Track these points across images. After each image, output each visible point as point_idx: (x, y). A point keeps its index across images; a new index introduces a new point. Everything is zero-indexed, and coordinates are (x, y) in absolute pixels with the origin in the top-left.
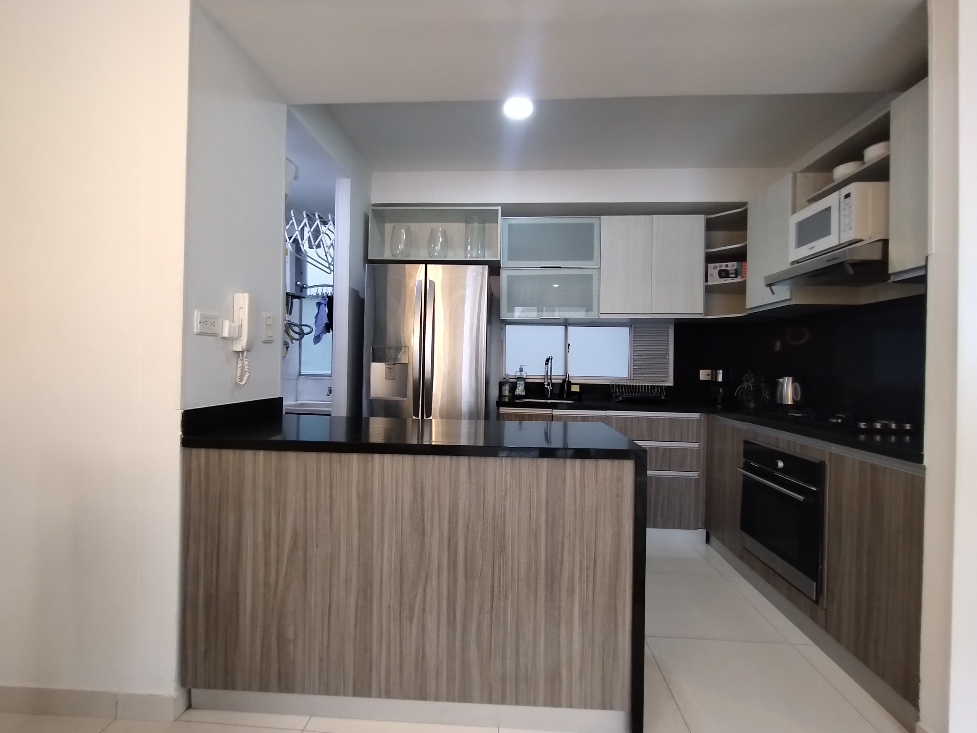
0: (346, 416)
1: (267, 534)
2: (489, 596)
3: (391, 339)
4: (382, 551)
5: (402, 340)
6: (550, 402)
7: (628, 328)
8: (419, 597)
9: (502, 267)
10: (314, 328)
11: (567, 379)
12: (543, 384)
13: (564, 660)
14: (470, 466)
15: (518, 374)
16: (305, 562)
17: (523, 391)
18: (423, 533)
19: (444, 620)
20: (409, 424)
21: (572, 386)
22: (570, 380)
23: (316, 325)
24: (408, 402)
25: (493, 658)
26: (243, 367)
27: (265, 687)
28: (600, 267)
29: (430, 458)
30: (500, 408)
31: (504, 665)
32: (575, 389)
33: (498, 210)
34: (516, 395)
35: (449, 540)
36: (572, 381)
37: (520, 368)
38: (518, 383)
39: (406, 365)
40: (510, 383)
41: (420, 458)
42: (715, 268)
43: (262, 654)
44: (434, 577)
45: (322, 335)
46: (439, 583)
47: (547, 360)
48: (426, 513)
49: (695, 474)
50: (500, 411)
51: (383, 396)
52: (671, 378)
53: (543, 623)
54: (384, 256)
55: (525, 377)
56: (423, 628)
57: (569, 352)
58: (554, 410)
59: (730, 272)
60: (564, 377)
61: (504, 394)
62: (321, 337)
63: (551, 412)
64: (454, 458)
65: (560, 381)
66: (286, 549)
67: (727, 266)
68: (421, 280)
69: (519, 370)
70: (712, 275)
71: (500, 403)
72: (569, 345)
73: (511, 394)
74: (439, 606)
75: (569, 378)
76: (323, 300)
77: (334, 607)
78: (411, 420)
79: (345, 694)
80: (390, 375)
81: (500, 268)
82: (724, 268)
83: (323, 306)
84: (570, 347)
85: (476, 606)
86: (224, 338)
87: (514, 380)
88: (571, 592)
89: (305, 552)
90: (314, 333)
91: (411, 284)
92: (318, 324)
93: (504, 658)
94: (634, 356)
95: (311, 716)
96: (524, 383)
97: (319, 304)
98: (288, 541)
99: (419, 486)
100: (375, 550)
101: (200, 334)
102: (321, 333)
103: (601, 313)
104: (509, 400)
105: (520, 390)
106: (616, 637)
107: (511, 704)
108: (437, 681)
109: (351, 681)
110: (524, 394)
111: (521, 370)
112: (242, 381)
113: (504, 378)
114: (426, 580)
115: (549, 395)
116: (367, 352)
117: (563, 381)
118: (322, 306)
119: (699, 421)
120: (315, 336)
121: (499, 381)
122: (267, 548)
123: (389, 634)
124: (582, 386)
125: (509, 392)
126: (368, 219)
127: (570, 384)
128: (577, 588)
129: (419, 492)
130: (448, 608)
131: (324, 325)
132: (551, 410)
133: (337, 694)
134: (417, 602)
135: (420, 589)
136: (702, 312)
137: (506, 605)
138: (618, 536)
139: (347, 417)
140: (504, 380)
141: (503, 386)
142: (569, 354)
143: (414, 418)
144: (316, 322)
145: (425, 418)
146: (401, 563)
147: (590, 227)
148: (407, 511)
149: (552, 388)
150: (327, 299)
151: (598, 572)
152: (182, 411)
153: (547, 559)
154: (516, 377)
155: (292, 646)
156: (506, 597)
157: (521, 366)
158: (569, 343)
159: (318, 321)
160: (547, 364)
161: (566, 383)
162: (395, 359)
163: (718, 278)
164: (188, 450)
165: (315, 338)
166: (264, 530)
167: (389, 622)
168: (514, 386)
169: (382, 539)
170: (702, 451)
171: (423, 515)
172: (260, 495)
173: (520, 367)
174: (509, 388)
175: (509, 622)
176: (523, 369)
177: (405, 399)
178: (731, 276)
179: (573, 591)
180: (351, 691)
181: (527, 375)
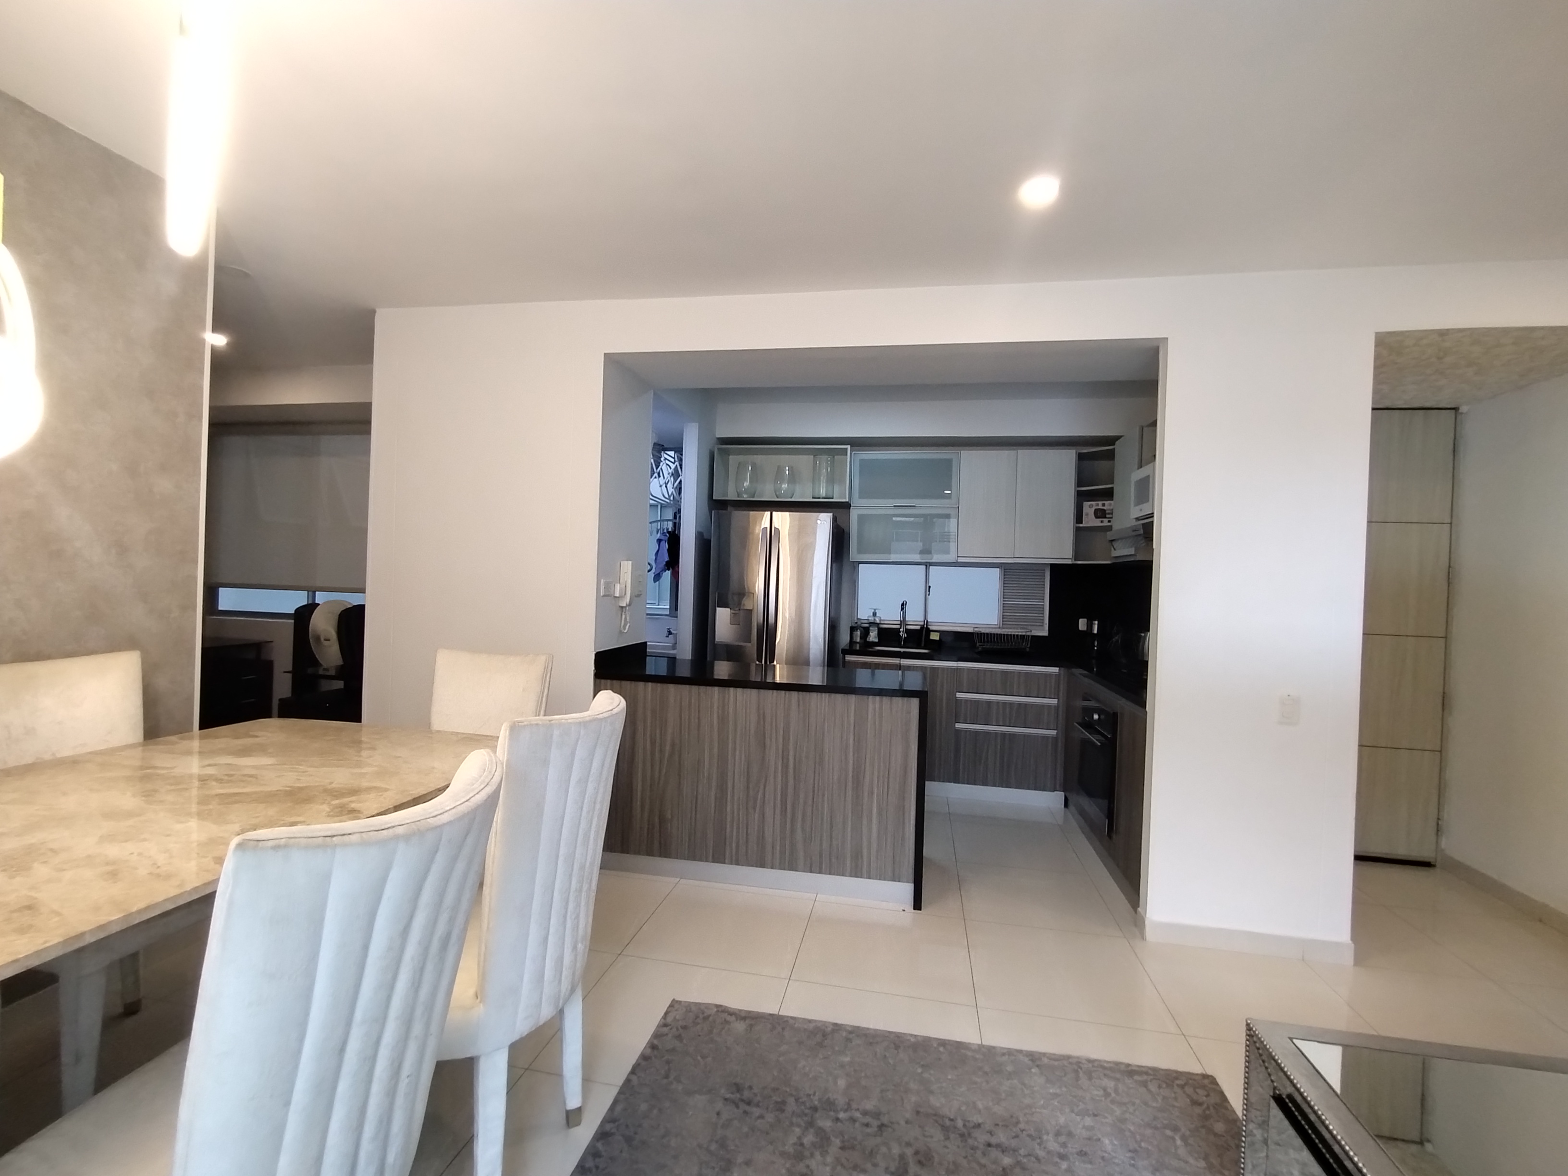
0: (690, 658)
1: (653, 743)
2: (811, 794)
3: (734, 585)
4: (735, 758)
5: (746, 586)
6: (904, 652)
7: (998, 569)
8: (761, 792)
9: (852, 505)
10: (654, 566)
11: (925, 626)
12: (898, 630)
13: (865, 844)
14: (798, 698)
15: (872, 619)
16: (680, 763)
17: (876, 637)
18: (764, 746)
19: (778, 811)
20: (753, 668)
21: (932, 633)
22: (929, 627)
23: (656, 562)
24: (751, 648)
25: (813, 839)
26: (626, 618)
27: (650, 853)
28: (958, 507)
29: (771, 692)
30: (846, 656)
31: (821, 845)
32: (935, 637)
33: (847, 449)
34: (869, 642)
35: (783, 752)
36: (931, 628)
37: (873, 613)
38: (871, 628)
39: (751, 611)
40: (862, 629)
41: (763, 692)
42: (1091, 506)
43: (648, 829)
44: (771, 778)
45: (662, 574)
46: (775, 782)
47: (903, 604)
48: (766, 732)
49: (1054, 732)
50: (846, 658)
51: (728, 641)
52: (1047, 627)
53: (850, 814)
54: (727, 496)
55: (878, 622)
56: (763, 815)
57: (929, 595)
58: (902, 660)
59: (1107, 512)
60: (922, 623)
61: (854, 640)
62: (661, 575)
63: (899, 662)
64: (787, 692)
65: (918, 627)
66: (667, 755)
67: (1104, 505)
68: (767, 528)
69: (872, 615)
70: (1087, 515)
71: (850, 651)
72: (930, 587)
73: (862, 641)
74: (775, 799)
75: (929, 624)
76: (663, 537)
77: (699, 797)
78: (754, 664)
79: (707, 861)
80: (734, 620)
81: (850, 506)
82: (1100, 507)
83: (664, 542)
84: (931, 589)
85: (801, 801)
86: (616, 597)
87: (867, 625)
88: (871, 793)
89: (680, 756)
90: (653, 570)
91: (757, 531)
92: (658, 561)
93: (821, 840)
94: (1004, 601)
95: (681, 878)
96: (877, 629)
97: (659, 541)
98: (668, 748)
99: (762, 712)
100: (729, 757)
101: (604, 596)
102: (661, 571)
103: (959, 556)
104: (860, 647)
105: (873, 636)
106: (904, 828)
107: (825, 874)
108: (773, 854)
109: (711, 851)
110: (877, 640)
111: (875, 614)
112: (625, 629)
113: (856, 623)
114: (766, 781)
115: (902, 643)
116: (713, 596)
117: (921, 627)
118: (662, 543)
119: (1058, 676)
120: (656, 574)
121: (850, 626)
122: (653, 753)
123: (739, 819)
124: (942, 633)
125: (861, 638)
126: (714, 456)
127: (929, 631)
128: (876, 791)
129: (762, 716)
130: (781, 801)
131: (665, 563)
132: (899, 659)
133: (701, 860)
134: (760, 794)
135: (762, 787)
136: (1071, 557)
137: (823, 801)
138: (906, 756)
139: (691, 660)
140: (856, 625)
141: (854, 631)
142: (930, 598)
143: (757, 663)
144: (656, 559)
145: (768, 663)
146: (748, 768)
147: (950, 461)
148: (752, 731)
149: (906, 636)
150: (668, 535)
151: (891, 780)
152: (594, 653)
153: (853, 769)
154: (869, 622)
155: (669, 824)
156: (823, 795)
157: (875, 610)
158: (930, 585)
159: (658, 558)
160: (902, 609)
161: (925, 630)
162: (740, 604)
163: (1094, 518)
164: (598, 680)
165: (655, 576)
166: (651, 740)
167: (739, 810)
168: (866, 632)
169: (735, 749)
170: (1061, 709)
171: (764, 734)
172: (649, 714)
173: (873, 611)
174: (861, 634)
175: (825, 814)
176: (876, 613)
177: (749, 645)
178: (1107, 516)
179: (872, 793)
180: (710, 858)
181: (881, 620)
